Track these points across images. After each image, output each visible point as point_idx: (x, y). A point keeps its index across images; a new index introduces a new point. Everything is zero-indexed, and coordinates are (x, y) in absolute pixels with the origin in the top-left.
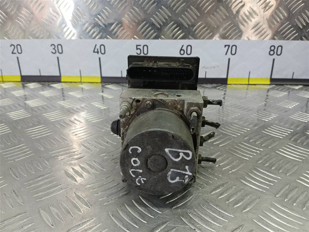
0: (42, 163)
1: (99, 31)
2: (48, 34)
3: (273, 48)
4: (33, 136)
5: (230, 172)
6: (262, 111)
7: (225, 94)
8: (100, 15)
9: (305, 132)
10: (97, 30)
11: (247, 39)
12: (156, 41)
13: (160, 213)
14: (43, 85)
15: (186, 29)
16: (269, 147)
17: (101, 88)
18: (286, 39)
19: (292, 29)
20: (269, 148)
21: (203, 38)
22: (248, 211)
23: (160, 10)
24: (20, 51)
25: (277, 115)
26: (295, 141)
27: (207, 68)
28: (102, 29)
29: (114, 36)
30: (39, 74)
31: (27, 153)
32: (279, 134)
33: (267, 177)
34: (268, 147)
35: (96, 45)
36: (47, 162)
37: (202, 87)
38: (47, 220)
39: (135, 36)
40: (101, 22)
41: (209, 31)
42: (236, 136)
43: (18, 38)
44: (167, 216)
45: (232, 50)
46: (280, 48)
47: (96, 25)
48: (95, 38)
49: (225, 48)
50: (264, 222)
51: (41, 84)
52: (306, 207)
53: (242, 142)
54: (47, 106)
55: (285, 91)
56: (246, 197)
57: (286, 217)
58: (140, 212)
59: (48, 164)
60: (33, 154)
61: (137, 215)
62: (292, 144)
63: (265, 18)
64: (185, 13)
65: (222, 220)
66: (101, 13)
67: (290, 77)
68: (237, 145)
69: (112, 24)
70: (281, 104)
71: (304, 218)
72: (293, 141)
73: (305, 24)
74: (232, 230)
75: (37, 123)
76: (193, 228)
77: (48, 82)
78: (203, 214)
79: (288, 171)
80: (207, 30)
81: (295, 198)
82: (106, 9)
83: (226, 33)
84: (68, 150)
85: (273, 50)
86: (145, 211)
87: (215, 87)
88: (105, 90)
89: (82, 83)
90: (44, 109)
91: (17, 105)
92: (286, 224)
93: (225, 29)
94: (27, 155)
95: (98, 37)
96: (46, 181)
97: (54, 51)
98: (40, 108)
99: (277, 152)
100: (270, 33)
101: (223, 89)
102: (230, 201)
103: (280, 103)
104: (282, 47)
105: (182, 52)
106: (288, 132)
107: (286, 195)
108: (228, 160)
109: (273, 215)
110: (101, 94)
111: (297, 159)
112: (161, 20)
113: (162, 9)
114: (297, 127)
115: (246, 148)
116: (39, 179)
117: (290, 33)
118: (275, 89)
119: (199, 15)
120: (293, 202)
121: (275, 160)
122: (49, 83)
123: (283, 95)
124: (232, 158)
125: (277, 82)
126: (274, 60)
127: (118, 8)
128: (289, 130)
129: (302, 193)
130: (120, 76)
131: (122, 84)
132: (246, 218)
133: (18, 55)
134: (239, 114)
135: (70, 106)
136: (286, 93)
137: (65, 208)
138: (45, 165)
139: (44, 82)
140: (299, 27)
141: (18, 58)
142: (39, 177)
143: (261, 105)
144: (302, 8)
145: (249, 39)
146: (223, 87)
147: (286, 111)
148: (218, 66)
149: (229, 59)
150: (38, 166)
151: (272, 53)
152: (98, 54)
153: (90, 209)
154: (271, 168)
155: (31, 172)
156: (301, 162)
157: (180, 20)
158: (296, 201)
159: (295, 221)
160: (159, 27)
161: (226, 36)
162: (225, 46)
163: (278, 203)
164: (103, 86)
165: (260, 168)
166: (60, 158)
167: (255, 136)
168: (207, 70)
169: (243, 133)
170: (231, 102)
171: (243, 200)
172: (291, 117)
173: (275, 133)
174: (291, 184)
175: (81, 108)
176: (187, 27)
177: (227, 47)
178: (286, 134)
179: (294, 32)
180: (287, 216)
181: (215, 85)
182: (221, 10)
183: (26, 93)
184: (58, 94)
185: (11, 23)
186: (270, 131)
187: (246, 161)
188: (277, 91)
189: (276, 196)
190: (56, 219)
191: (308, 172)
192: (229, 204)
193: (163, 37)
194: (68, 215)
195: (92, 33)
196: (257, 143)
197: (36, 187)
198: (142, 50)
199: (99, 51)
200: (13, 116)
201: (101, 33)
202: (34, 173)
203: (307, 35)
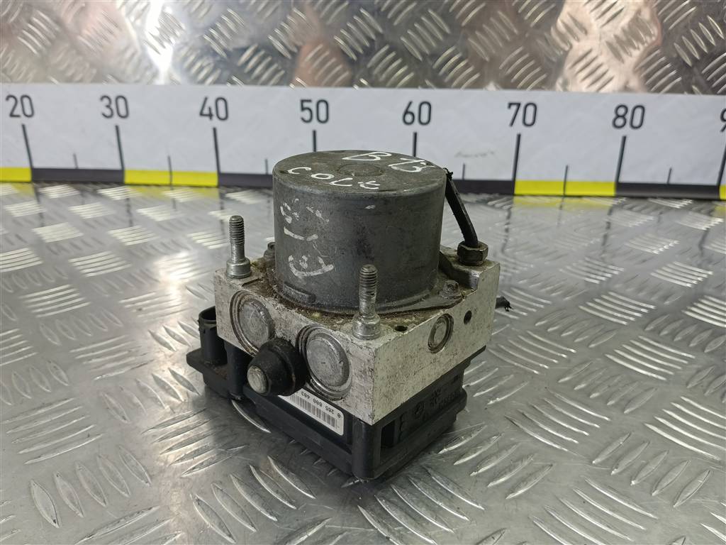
0: (52, 374)
1: (212, 65)
2: (94, 71)
3: (621, 111)
5: (491, 402)
8: (215, 27)
9: (683, 311)
10: (209, 64)
12: (348, 90)
13: (312, 497)
14: (82, 191)
15: (418, 63)
16: (593, 346)
17: (218, 200)
18: (653, 89)
19: (668, 66)
20: (591, 349)
21: (459, 86)
22: (520, 496)
23: (355, 18)
24: (28, 112)
25: (622, 269)
26: (658, 330)
27: (466, 156)
28: (220, 61)
29: (248, 77)
30: (71, 165)
31: (20, 351)
32: (619, 315)
34: (589, 344)
35: (206, 99)
36: (63, 374)
38: (46, 509)
39: (299, 80)
40: (219, 44)
41: (471, 69)
42: (516, 318)
43: (24, 80)
44: (326, 504)
45: (525, 114)
46: (639, 111)
47: (208, 51)
48: (203, 81)
49: (509, 111)
50: (557, 522)
51: (77, 189)
52: (659, 488)
53: (529, 332)
54: (83, 242)
55: (648, 214)
56: (520, 462)
57: (608, 512)
58: (264, 494)
59: (65, 378)
60: (34, 354)
61: (256, 502)
62: (646, 339)
63: (603, 41)
64: (415, 27)
65: (456, 517)
66: (218, 25)
67: (662, 179)
68: (516, 339)
69: (244, 50)
70: (634, 243)
71: (651, 515)
72: (652, 330)
73: (697, 56)
74: (478, 541)
75: (52, 281)
76: (385, 534)
77: (95, 183)
78: (413, 501)
79: (629, 402)
80: (467, 66)
81: (636, 467)
82: (229, 16)
83: (511, 75)
84: (116, 345)
85: (622, 117)
87: (485, 202)
88: (226, 204)
89: (173, 188)
90: (76, 247)
91: (13, 239)
93: (510, 64)
94: (20, 355)
95: (210, 80)
96: (55, 417)
97: (108, 112)
98: (67, 246)
99: (608, 356)
100: (615, 75)
101: (502, 207)
102: (480, 471)
104: (643, 108)
105: (409, 118)
106: (642, 310)
107: (617, 459)
108: (490, 374)
109: (579, 507)
111: (654, 376)
112: (358, 41)
113: (361, 16)
114: (666, 298)
115: (536, 345)
116: (40, 412)
117: (663, 77)
118: (625, 207)
119: (447, 30)
120: (632, 476)
121: (602, 377)
122: (97, 187)
123: (641, 223)
124: (499, 368)
125: (632, 192)
126: (624, 139)
127: (258, 14)
128: (644, 305)
129: (656, 455)
130: (262, 171)
131: (266, 191)
132: (514, 513)
133: (23, 120)
134: (532, 266)
135: (136, 242)
136: (652, 218)
137: (89, 482)
138: (58, 379)
139: (85, 183)
140: (684, 62)
141: (24, 127)
142: (40, 408)
143: (586, 245)
144: (690, 17)
146: (504, 201)
147: (644, 261)
148: (492, 153)
149: (519, 136)
150: (42, 383)
151: (620, 122)
152: (211, 119)
153: (147, 485)
154: (589, 395)
155: (23, 396)
156: (662, 381)
157: (403, 44)
158: (639, 475)
159: (629, 522)
160: (355, 58)
161: (512, 81)
162: (510, 105)
163: (595, 479)
164: (222, 196)
165: (563, 394)
167: (562, 319)
168: (468, 162)
169: (534, 310)
171: (510, 471)
172: (653, 274)
173: (611, 312)
174: (633, 433)
175: (162, 247)
176: (421, 59)
177: (514, 108)
178: (635, 314)
179: (673, 73)
180: (610, 510)
181: (485, 196)
182: (500, 21)
183: (44, 210)
184: (114, 212)
185: (7, 45)
186: (599, 308)
187: (533, 377)
188: (629, 213)
189: (592, 462)
190: (67, 506)
191: (678, 406)
192: (478, 479)
193: (363, 81)
194: (96, 498)
195: (197, 70)
196: (564, 335)
197: (31, 431)
198: (314, 112)
199: (213, 112)
200: (1, 263)
201: (219, 71)
202: (29, 397)
203: (702, 81)
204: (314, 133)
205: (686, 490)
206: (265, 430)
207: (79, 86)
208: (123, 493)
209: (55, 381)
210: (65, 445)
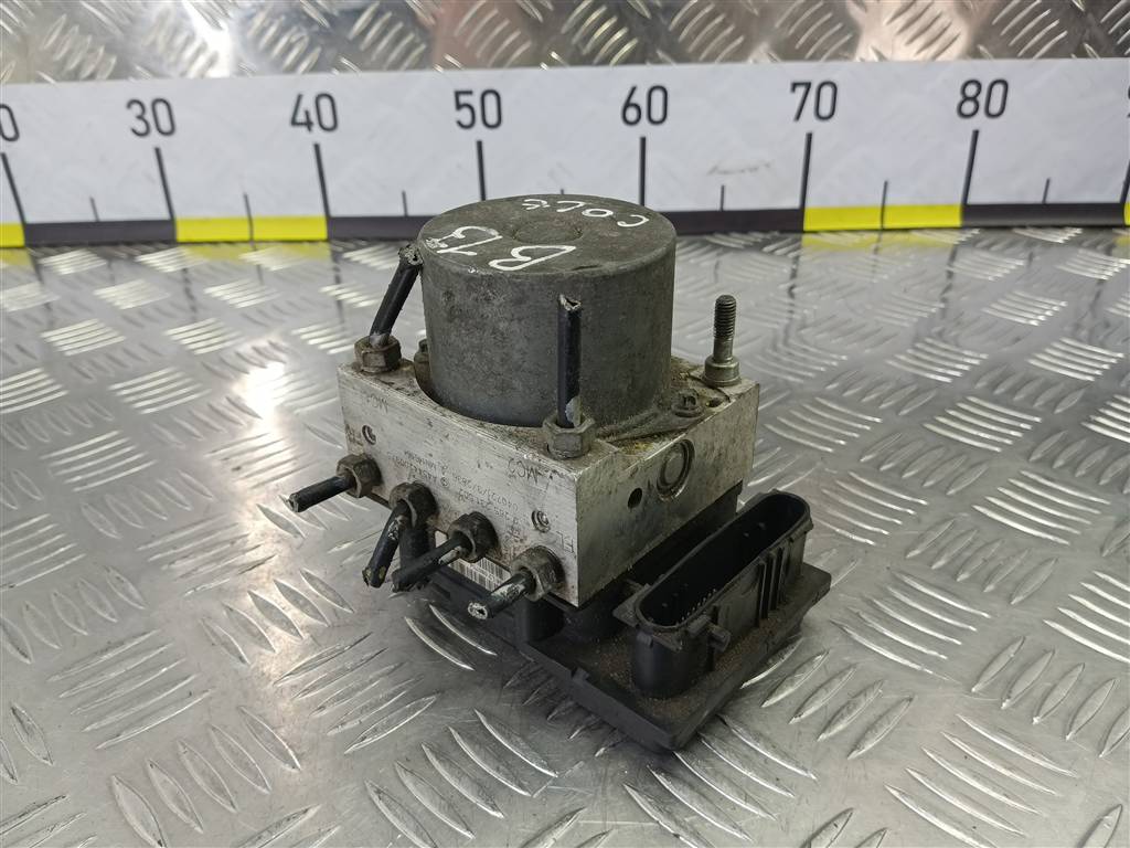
0: (115, 590)
1: (306, 40)
2: (113, 60)
3: (971, 91)
4: (78, 478)
6: (929, 340)
7: (794, 275)
9: (1084, 424)
10: (301, 39)
11: (876, 58)
13: (552, 774)
14: (109, 258)
15: (644, 23)
16: (952, 492)
17: (329, 263)
18: (1021, 53)
19: (1046, 13)
20: (951, 496)
21: (710, 59)
22: (869, 752)
24: (9, 132)
25: (984, 356)
26: (1048, 460)
27: (726, 172)
28: (318, 33)
29: (367, 57)
30: (89, 217)
31: (57, 552)
32: (987, 436)
33: (940, 614)
34: (947, 490)
35: (299, 98)
36: (132, 588)
37: (708, 247)
38: (143, 824)
39: (450, 59)
40: (316, 5)
41: (729, 30)
42: (830, 450)
44: (576, 786)
45: (818, 100)
46: (999, 89)
47: (297, 17)
48: (293, 68)
49: (793, 95)
50: (926, 793)
51: (103, 256)
52: (1075, 727)
53: (852, 474)
54: (127, 352)
55: (1014, 256)
56: (862, 697)
57: (1003, 771)
59: (137, 596)
60: (79, 557)
61: (467, 788)
62: (1032, 476)
65: (776, 794)
67: (1035, 197)
68: (834, 488)
69: (358, 12)
70: (999, 307)
71: (1067, 773)
72: (1039, 461)
75: (89, 426)
76: (671, 828)
77: (129, 244)
78: (707, 772)
79: (1019, 585)
80: (724, 25)
81: (1038, 693)
83: (795, 38)
84: (209, 534)
85: (973, 99)
86: (498, 770)
87: (758, 247)
88: (345, 272)
89: (257, 245)
90: (116, 364)
91: (13, 353)
92: (1004, 799)
93: (793, 19)
94: (59, 560)
95: (304, 65)
96: (132, 664)
97: (141, 127)
98: (101, 361)
99: (977, 508)
100: (961, 32)
101: (786, 254)
102: (804, 715)
103: (994, 306)
104: (1005, 83)
105: (632, 114)
106: (1022, 425)
107: (1008, 684)
109: (959, 766)
110: (330, 289)
111: (1051, 534)
114: (1057, 402)
115: (865, 496)
116: (105, 657)
117: (1038, 32)
118: (979, 245)
120: (1032, 711)
121: (972, 543)
122: (133, 250)
123: (1007, 271)
125: (987, 219)
126: (976, 134)
128: (1026, 417)
129: (1066, 673)
130: (397, 211)
132: (863, 782)
133: (2, 146)
134: (844, 358)
135: (211, 349)
136: (1021, 263)
137: (203, 773)
138: (126, 599)
139: (115, 244)
140: (1072, 4)
141: (5, 158)
142: (106, 650)
143: (925, 315)
145: (881, 57)
146: (788, 245)
147: (1017, 340)
148: (767, 165)
149: (810, 137)
150: (101, 606)
151: (968, 107)
152: (309, 129)
153: (294, 771)
154: (955, 576)
155: (75, 632)
156: (1064, 546)
158: (1044, 707)
159: (1037, 786)
160: (540, 18)
161: (797, 47)
162: (795, 86)
163: (978, 719)
164: (336, 256)
165: (915, 578)
166: (181, 566)
167: (899, 449)
168: (729, 182)
169: (856, 435)
170: (815, 307)
171: (850, 712)
172: (1033, 362)
173: (975, 432)
174: (1028, 638)
175: (256, 355)
176: (647, 15)
177: (801, 91)
178: (1013, 433)
179: (1054, 24)
180: (1007, 768)
181: (758, 237)
183: (53, 298)
184: (168, 295)
186: (954, 424)
187: (866, 552)
188: (985, 255)
189: (970, 691)
190: (176, 815)
191: (1091, 587)
192: (802, 729)
193: (554, 55)
194: (218, 798)
195: (282, 50)
196: (907, 475)
197: (97, 691)
198: (478, 111)
199: (312, 117)
200: (1, 397)
201: (318, 50)
202: (85, 633)
203: (1100, 35)
204: (480, 145)
205: (1115, 729)
206: (464, 666)
207: (90, 84)
208: (260, 788)
209: (121, 601)
210: (154, 712)
